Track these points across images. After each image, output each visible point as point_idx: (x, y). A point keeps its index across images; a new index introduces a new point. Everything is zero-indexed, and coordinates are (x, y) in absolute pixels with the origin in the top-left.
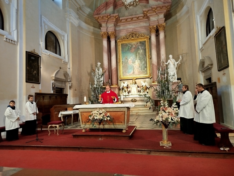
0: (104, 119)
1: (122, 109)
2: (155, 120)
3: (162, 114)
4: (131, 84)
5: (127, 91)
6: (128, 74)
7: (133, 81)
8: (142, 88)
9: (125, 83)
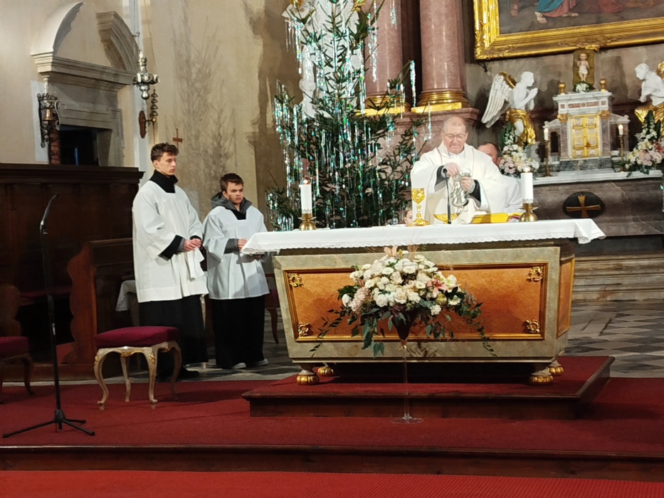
4: (561, 88)
5: (531, 137)
6: (536, 17)
7: (576, 67)
8: (642, 114)
9: (520, 81)
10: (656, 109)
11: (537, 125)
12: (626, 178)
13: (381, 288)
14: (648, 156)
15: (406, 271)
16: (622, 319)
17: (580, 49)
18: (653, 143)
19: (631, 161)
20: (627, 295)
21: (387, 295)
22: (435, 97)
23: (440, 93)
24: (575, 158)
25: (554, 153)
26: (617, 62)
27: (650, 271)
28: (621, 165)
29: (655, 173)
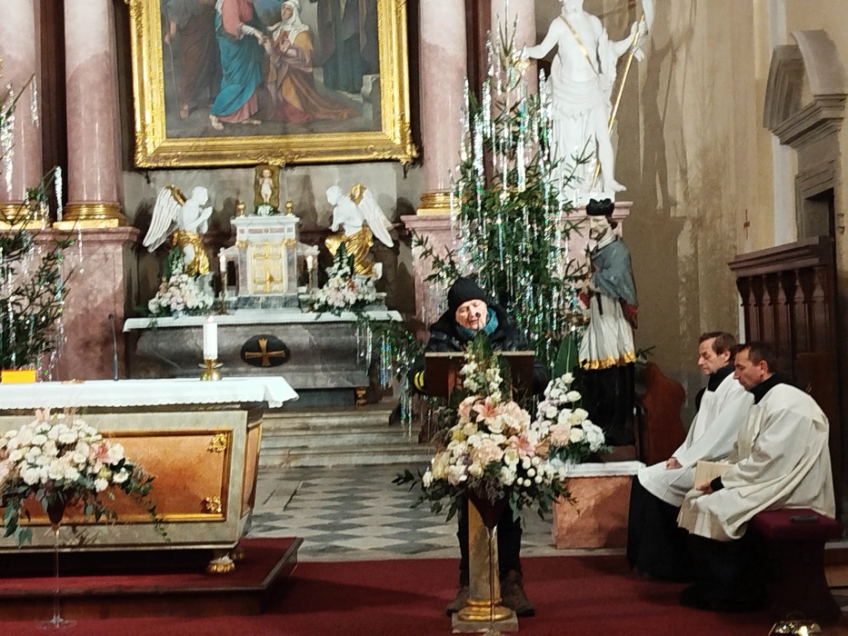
0: (89, 484)
1: (209, 420)
2: (428, 478)
3: (469, 441)
4: (240, 210)
5: (203, 266)
6: (211, 122)
7: (258, 186)
8: (333, 245)
9: (190, 197)
10: (349, 240)
11: (211, 251)
12: (314, 321)
13: (30, 461)
14: (340, 295)
15: (63, 440)
16: (308, 489)
17: (262, 164)
18: (345, 280)
19: (321, 300)
20: (315, 459)
21: (38, 469)
22: (84, 211)
23: (91, 206)
24: (255, 294)
25: (230, 287)
26: (306, 181)
27: (340, 432)
28: (310, 305)
29: (348, 316)
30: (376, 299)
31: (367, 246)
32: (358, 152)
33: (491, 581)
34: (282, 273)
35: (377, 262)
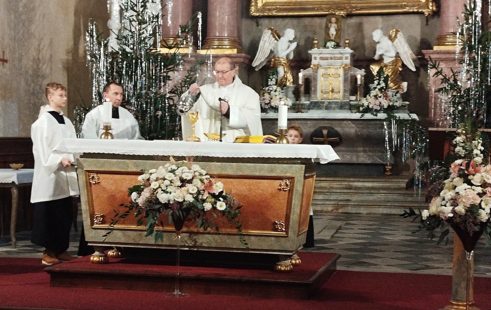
0: (199, 206)
1: (279, 170)
2: (425, 214)
3: (457, 190)
4: (315, 44)
5: (289, 81)
7: (327, 28)
8: (375, 69)
9: (283, 35)
10: (386, 66)
12: (360, 118)
13: (163, 189)
14: (377, 102)
15: (184, 177)
16: (348, 227)
17: (332, 14)
18: (381, 92)
19: (365, 105)
20: (354, 208)
21: (168, 194)
22: (216, 43)
23: (221, 39)
24: (322, 100)
25: (306, 95)
26: (360, 27)
27: (373, 192)
28: (355, 108)
29: (382, 116)
30: (402, 106)
31: (398, 70)
32: (396, 7)
33: (467, 288)
34: (340, 86)
35: (405, 81)
